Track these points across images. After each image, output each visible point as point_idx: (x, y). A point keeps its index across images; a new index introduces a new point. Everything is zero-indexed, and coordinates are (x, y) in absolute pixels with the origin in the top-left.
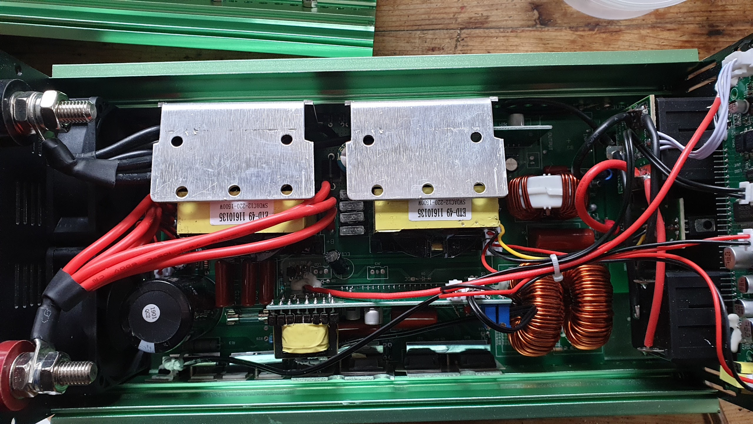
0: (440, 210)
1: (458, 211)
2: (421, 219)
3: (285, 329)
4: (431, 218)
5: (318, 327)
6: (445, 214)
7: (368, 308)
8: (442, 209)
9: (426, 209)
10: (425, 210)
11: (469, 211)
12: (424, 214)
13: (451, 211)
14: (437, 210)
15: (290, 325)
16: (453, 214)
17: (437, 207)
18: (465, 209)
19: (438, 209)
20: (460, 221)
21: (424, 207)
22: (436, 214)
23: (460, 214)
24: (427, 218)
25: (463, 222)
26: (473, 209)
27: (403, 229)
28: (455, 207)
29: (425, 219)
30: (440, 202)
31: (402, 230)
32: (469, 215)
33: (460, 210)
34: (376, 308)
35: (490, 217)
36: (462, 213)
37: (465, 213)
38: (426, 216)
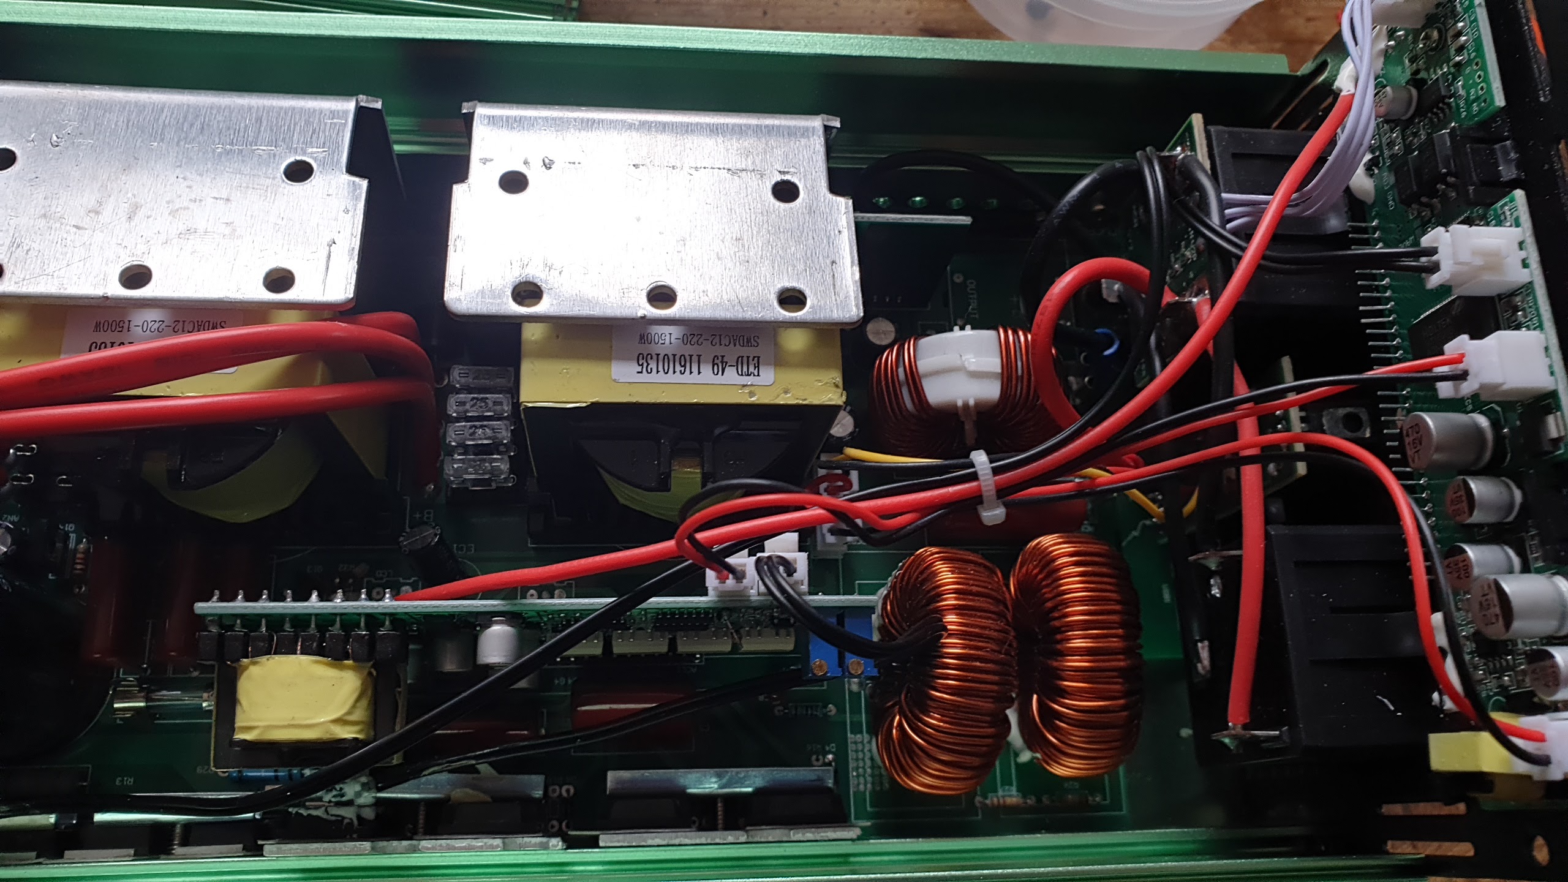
0: (695, 358)
1: (739, 361)
2: (645, 377)
3: (245, 674)
4: (671, 378)
5: (342, 668)
6: (707, 370)
7: (486, 619)
8: (699, 356)
9: (658, 355)
10: (655, 357)
11: (768, 364)
12: (653, 365)
13: (722, 362)
14: (688, 358)
15: (258, 659)
16: (727, 369)
17: (688, 350)
18: (759, 357)
19: (691, 356)
20: (744, 386)
21: (655, 349)
22: (684, 366)
23: (745, 369)
24: (661, 377)
25: (752, 388)
26: (780, 361)
27: (594, 400)
28: (732, 352)
29: (654, 377)
30: (695, 339)
31: (593, 403)
32: (767, 375)
33: (745, 359)
34: (512, 618)
35: (820, 381)
36: (751, 369)
37: (757, 367)
38: (658, 372)
